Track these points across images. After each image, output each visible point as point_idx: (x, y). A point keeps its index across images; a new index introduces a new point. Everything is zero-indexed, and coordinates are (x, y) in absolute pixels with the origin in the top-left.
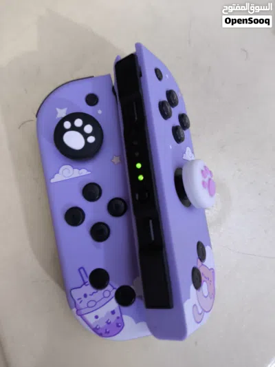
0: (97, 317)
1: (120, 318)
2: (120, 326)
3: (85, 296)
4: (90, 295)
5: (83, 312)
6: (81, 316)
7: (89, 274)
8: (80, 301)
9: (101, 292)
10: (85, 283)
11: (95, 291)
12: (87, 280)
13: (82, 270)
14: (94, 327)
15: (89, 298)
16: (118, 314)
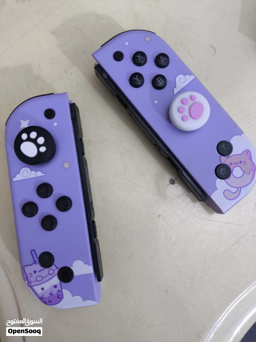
0: (43, 289)
1: (60, 291)
2: (60, 297)
3: (35, 272)
4: (39, 272)
5: (33, 284)
6: (31, 287)
7: (38, 255)
8: (31, 275)
9: (47, 270)
10: (35, 262)
11: (42, 269)
12: (37, 260)
13: (33, 252)
14: (40, 296)
15: (38, 274)
16: (59, 288)
